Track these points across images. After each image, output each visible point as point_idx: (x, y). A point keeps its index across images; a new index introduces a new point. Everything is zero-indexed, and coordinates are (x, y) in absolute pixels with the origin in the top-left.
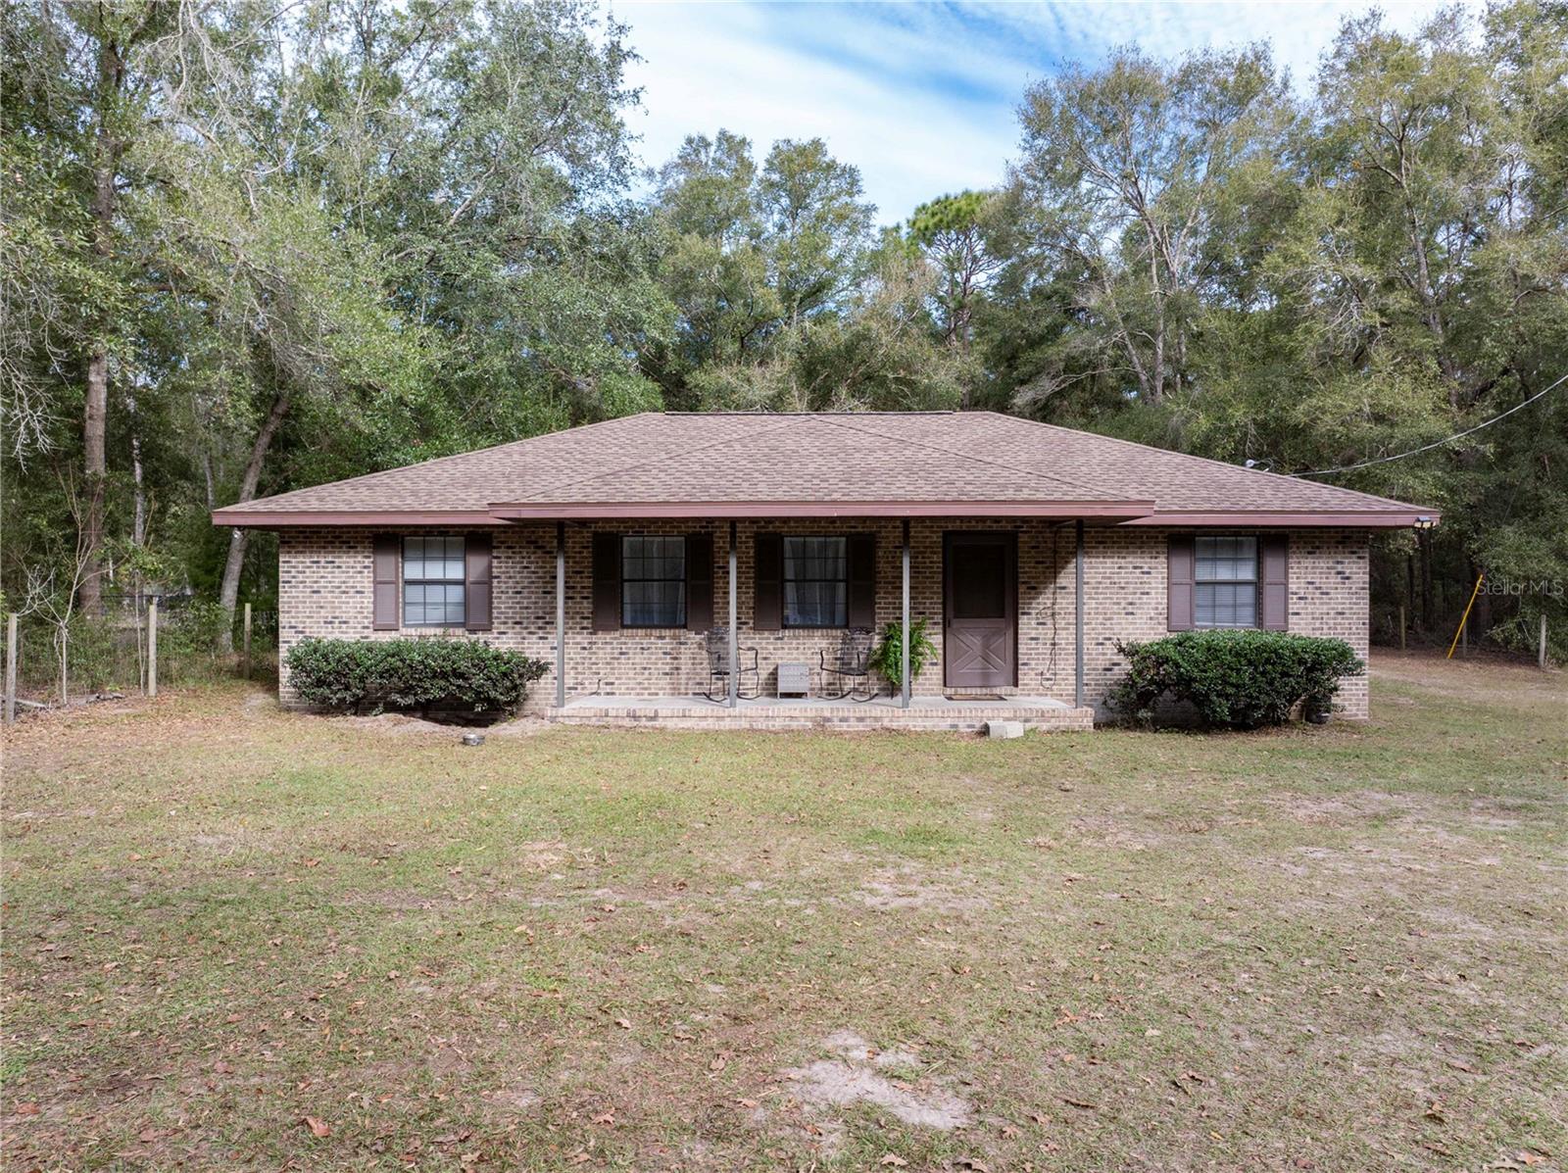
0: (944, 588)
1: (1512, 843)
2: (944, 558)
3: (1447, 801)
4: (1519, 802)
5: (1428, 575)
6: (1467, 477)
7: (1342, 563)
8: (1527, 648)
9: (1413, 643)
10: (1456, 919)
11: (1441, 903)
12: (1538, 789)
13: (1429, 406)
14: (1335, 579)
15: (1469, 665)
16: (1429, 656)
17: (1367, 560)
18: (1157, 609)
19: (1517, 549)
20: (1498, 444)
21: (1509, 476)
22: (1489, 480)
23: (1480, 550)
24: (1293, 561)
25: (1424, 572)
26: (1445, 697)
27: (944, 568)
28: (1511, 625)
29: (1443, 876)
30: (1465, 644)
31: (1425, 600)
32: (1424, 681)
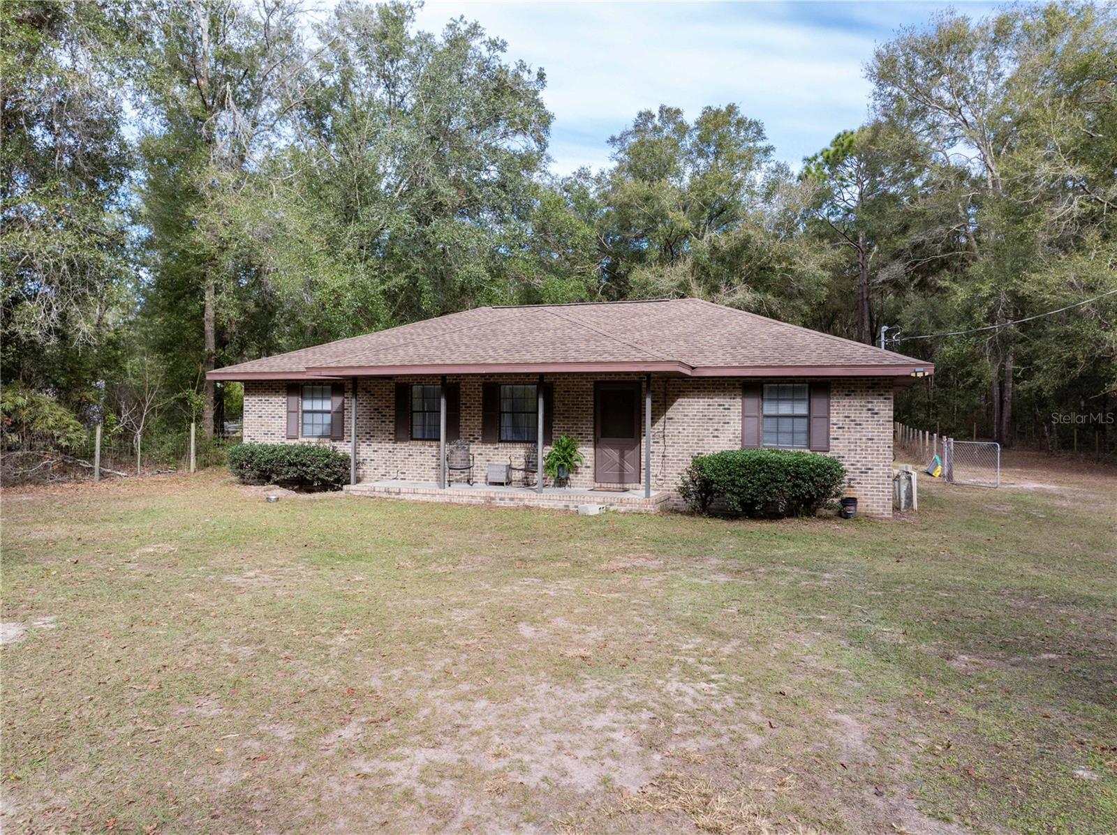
0: (595, 418)
2: (595, 398)
7: (872, 402)
14: (865, 414)
17: (892, 401)
18: (734, 434)
24: (833, 401)
27: (595, 405)
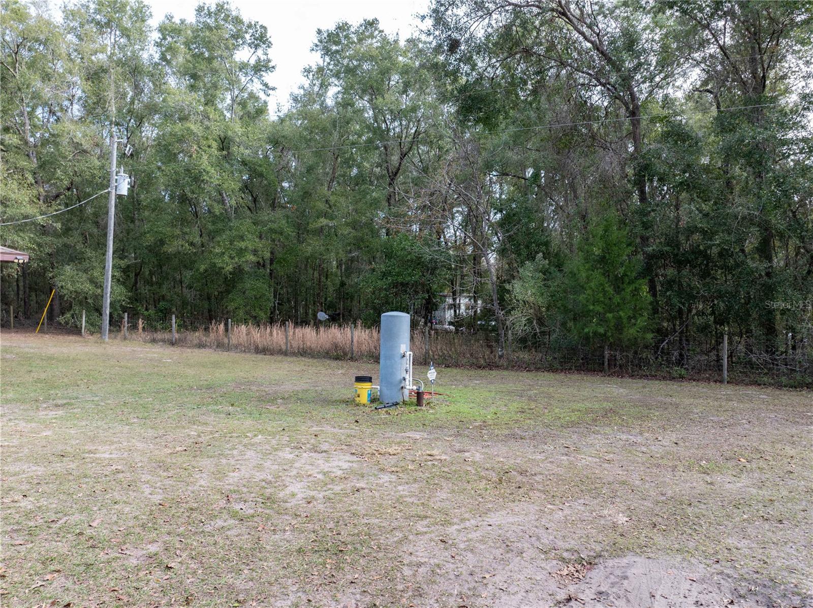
1: (59, 422)
3: (27, 406)
4: (65, 401)
5: (27, 290)
6: (48, 239)
8: (76, 327)
9: (17, 325)
10: (25, 467)
11: (18, 460)
12: (75, 394)
13: (27, 199)
15: (47, 336)
16: (26, 332)
19: (72, 278)
20: (63, 224)
21: (69, 241)
22: (59, 242)
23: (53, 277)
25: (24, 287)
26: (33, 353)
28: (68, 315)
29: (21, 446)
30: (46, 325)
31: (25, 302)
32: (22, 345)
